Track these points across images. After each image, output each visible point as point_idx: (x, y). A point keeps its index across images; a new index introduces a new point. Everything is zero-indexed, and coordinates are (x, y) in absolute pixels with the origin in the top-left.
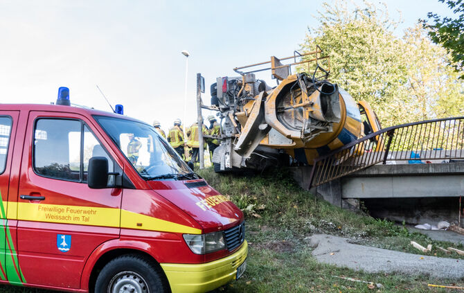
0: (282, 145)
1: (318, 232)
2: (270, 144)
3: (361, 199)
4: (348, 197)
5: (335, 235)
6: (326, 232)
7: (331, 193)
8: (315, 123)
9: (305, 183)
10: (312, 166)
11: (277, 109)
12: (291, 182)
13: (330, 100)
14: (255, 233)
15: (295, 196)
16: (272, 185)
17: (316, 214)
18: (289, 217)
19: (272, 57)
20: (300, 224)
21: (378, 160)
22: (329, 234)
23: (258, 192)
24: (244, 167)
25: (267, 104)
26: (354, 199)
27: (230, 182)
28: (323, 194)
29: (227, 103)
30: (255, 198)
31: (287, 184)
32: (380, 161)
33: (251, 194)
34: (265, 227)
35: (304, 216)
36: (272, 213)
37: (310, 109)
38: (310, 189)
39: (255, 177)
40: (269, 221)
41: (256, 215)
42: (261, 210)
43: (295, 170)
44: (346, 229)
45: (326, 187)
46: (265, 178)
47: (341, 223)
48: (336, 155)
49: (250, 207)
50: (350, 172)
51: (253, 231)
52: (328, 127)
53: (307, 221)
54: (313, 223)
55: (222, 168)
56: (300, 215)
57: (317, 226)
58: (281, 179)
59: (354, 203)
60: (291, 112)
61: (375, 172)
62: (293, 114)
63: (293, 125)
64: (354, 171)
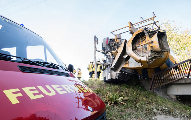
0: (136, 67)
1: (159, 114)
2: (130, 67)
3: (177, 96)
4: (170, 94)
5: (170, 115)
6: (164, 113)
7: (161, 92)
8: (154, 53)
9: (148, 87)
10: (152, 79)
11: (132, 48)
12: (140, 86)
13: (162, 41)
14: (123, 113)
15: (143, 93)
16: (131, 88)
17: (156, 103)
18: (141, 105)
19: (129, 22)
20: (148, 109)
21: (185, 76)
22: (166, 115)
23: (124, 91)
24: (117, 79)
25: (127, 45)
26: (173, 95)
27: (111, 86)
28: (157, 92)
29: (109, 49)
30: (123, 94)
31: (139, 87)
32: (186, 76)
33: (121, 92)
34: (128, 110)
35: (150, 104)
36: (132, 102)
37: (151, 45)
38: (150, 90)
39: (123, 84)
40: (131, 106)
41: (123, 103)
42: (126, 100)
43: (142, 81)
44: (176, 112)
45: (158, 89)
46: (128, 85)
47: (172, 108)
48: (164, 72)
49: (120, 99)
50: (171, 82)
51: (122, 112)
52: (162, 55)
53: (152, 107)
54: (156, 108)
55: (107, 79)
56: (148, 104)
57: (158, 110)
58: (135, 85)
59: (173, 97)
60: (140, 49)
61: (184, 82)
62: (141, 50)
63: (141, 55)
64: (173, 81)
